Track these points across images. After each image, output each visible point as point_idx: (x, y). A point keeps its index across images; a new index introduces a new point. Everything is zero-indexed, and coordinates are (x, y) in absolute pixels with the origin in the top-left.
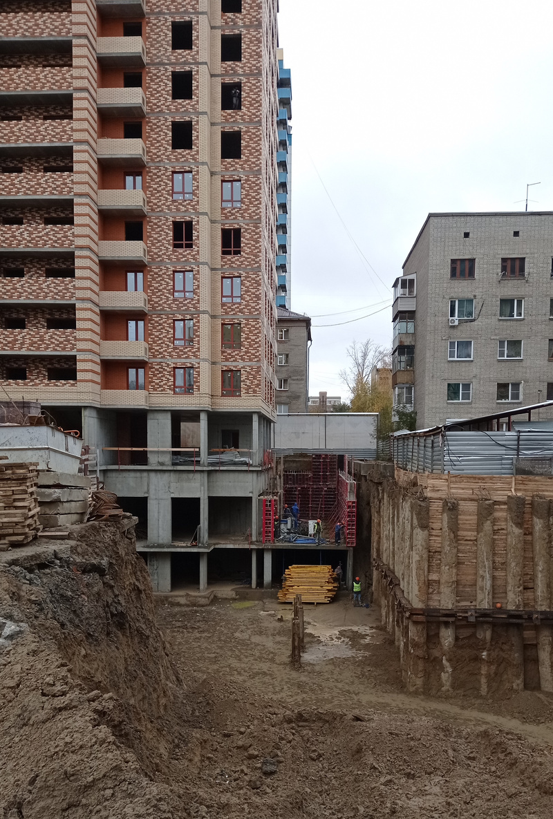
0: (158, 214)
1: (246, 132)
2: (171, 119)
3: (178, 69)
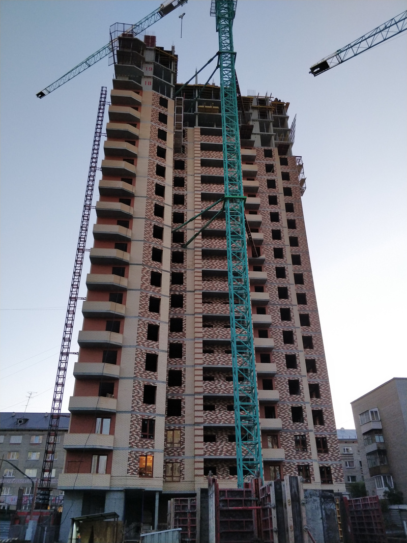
0: (280, 376)
1: (315, 337)
2: (282, 330)
3: (283, 307)
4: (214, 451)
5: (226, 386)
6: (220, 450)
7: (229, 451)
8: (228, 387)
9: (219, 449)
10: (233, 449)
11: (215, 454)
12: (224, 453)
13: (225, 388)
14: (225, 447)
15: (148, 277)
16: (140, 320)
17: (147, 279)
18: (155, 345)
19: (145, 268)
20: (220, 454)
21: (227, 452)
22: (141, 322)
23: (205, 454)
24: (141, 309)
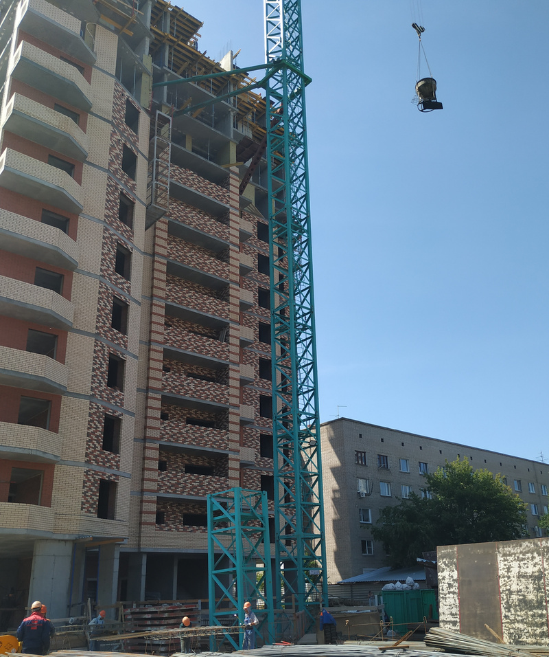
4: (173, 485)
5: (196, 386)
6: (182, 485)
7: (195, 487)
8: (199, 388)
9: (180, 483)
10: (201, 486)
11: (175, 492)
12: (187, 490)
13: (195, 388)
14: (190, 481)
20: (182, 492)
21: (192, 489)
23: (159, 490)
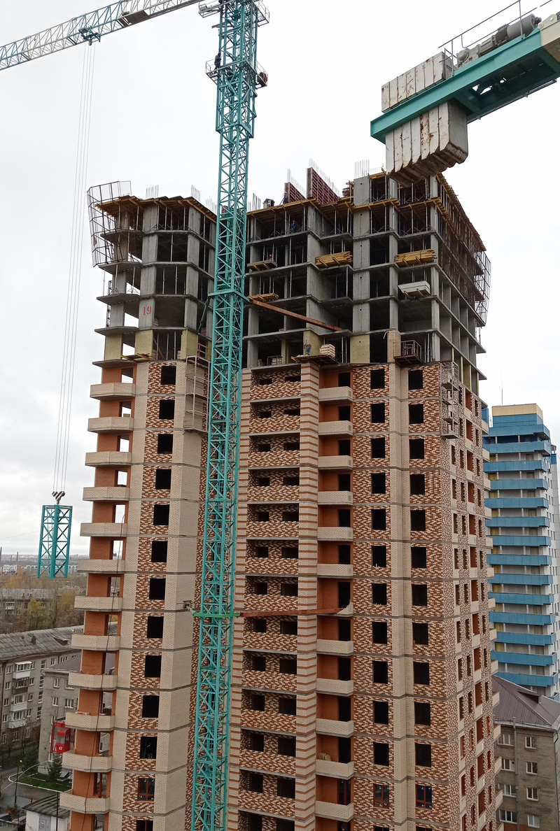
0: (363, 818)
1: (435, 747)
2: (372, 740)
3: (377, 699)
15: (138, 707)
16: (128, 775)
17: (137, 711)
18: (147, 808)
19: (134, 694)
22: (129, 778)
24: (128, 759)
